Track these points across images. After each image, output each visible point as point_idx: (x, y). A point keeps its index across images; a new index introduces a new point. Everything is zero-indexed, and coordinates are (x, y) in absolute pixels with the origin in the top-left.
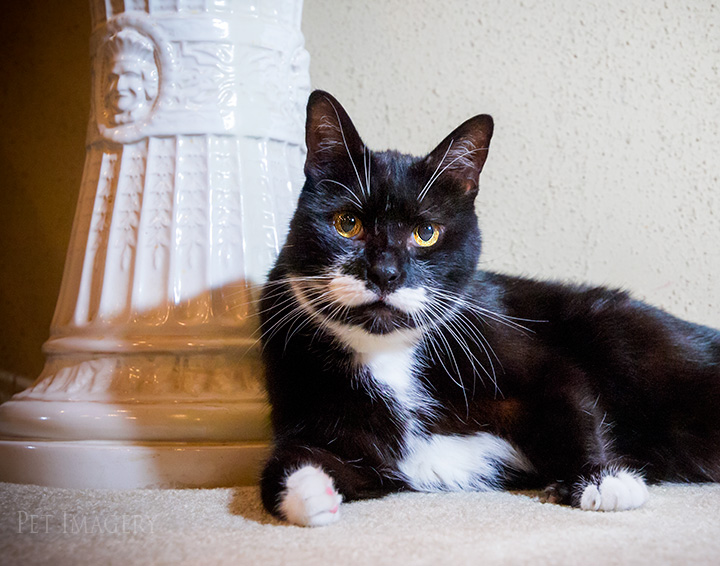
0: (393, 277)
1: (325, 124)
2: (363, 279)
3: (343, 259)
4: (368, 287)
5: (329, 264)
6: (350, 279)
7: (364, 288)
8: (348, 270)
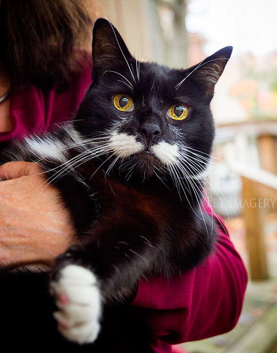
0: (157, 133)
1: (106, 44)
2: (134, 135)
3: (118, 124)
4: (138, 140)
5: (109, 127)
6: (124, 136)
7: (135, 141)
8: (122, 130)
